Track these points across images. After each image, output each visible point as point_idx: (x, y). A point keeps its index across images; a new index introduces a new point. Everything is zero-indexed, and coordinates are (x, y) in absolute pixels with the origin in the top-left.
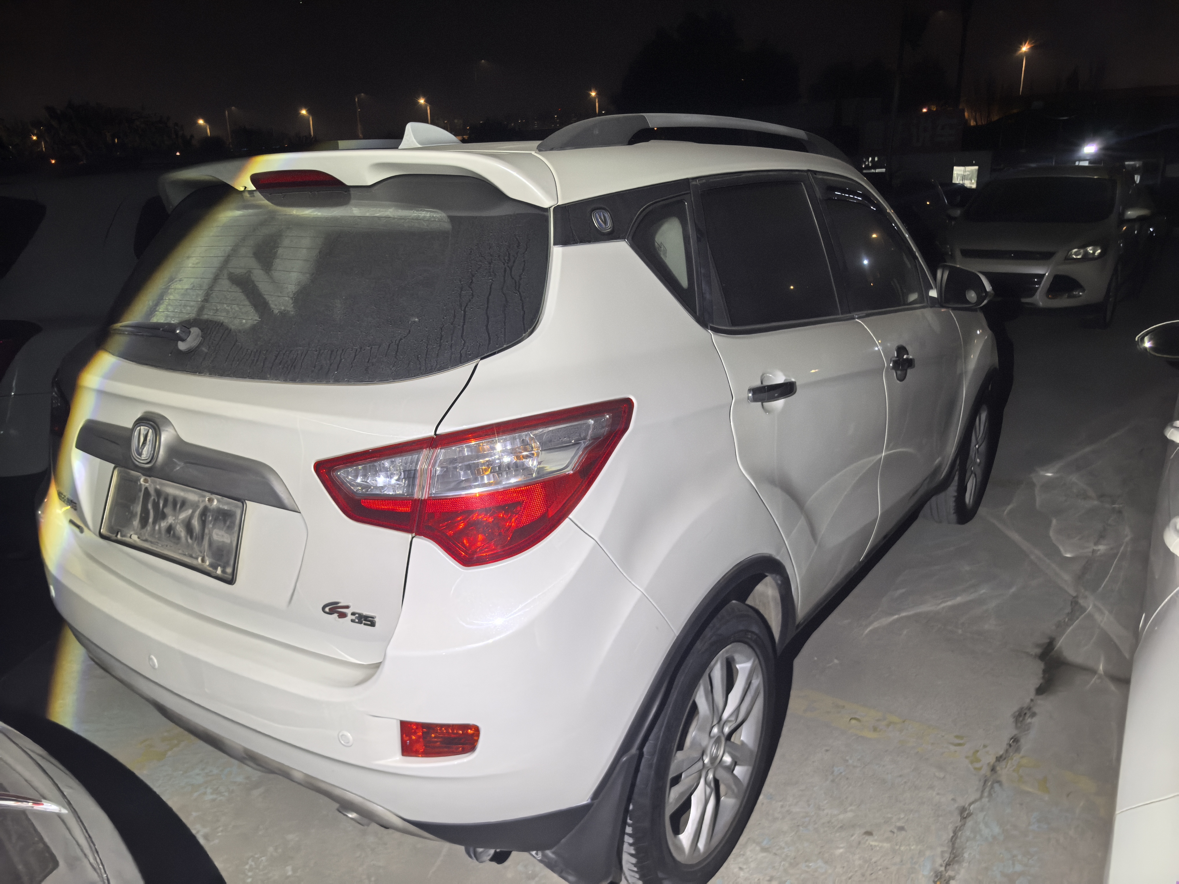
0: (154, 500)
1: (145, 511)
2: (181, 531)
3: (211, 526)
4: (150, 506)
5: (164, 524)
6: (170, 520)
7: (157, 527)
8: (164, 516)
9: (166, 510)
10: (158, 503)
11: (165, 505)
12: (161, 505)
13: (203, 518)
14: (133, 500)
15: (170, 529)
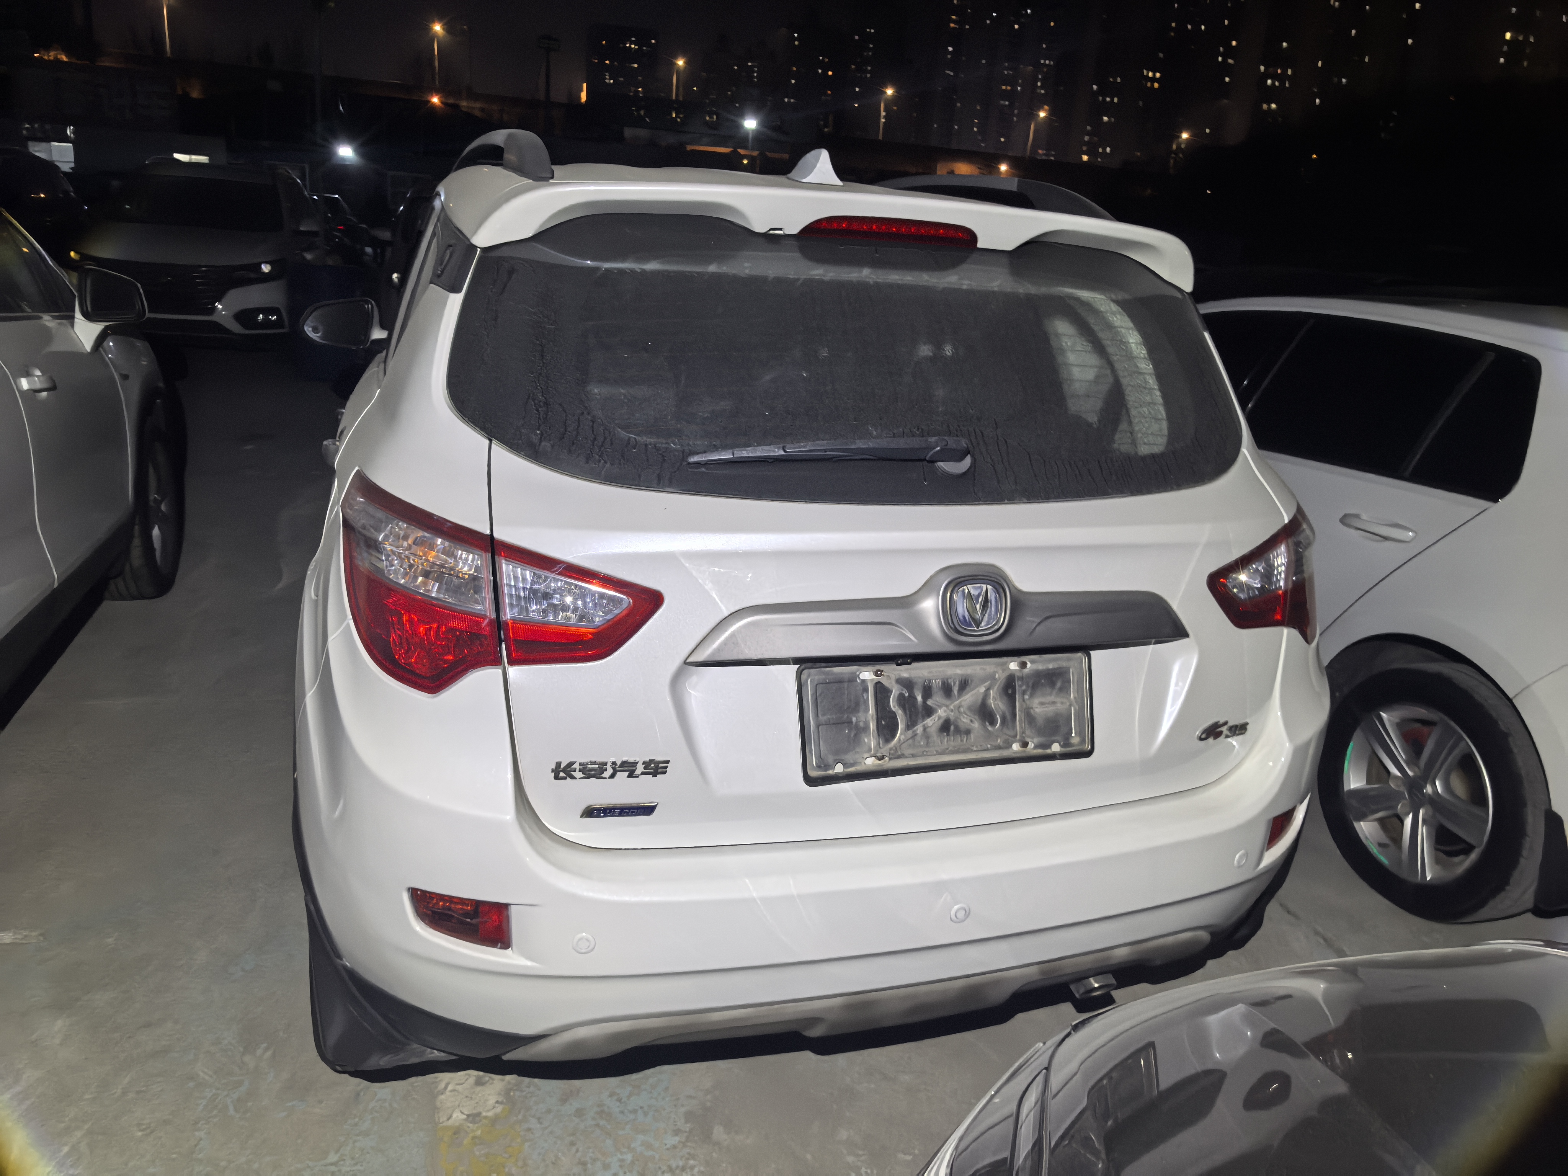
0: (901, 695)
5: (932, 721)
12: (919, 698)
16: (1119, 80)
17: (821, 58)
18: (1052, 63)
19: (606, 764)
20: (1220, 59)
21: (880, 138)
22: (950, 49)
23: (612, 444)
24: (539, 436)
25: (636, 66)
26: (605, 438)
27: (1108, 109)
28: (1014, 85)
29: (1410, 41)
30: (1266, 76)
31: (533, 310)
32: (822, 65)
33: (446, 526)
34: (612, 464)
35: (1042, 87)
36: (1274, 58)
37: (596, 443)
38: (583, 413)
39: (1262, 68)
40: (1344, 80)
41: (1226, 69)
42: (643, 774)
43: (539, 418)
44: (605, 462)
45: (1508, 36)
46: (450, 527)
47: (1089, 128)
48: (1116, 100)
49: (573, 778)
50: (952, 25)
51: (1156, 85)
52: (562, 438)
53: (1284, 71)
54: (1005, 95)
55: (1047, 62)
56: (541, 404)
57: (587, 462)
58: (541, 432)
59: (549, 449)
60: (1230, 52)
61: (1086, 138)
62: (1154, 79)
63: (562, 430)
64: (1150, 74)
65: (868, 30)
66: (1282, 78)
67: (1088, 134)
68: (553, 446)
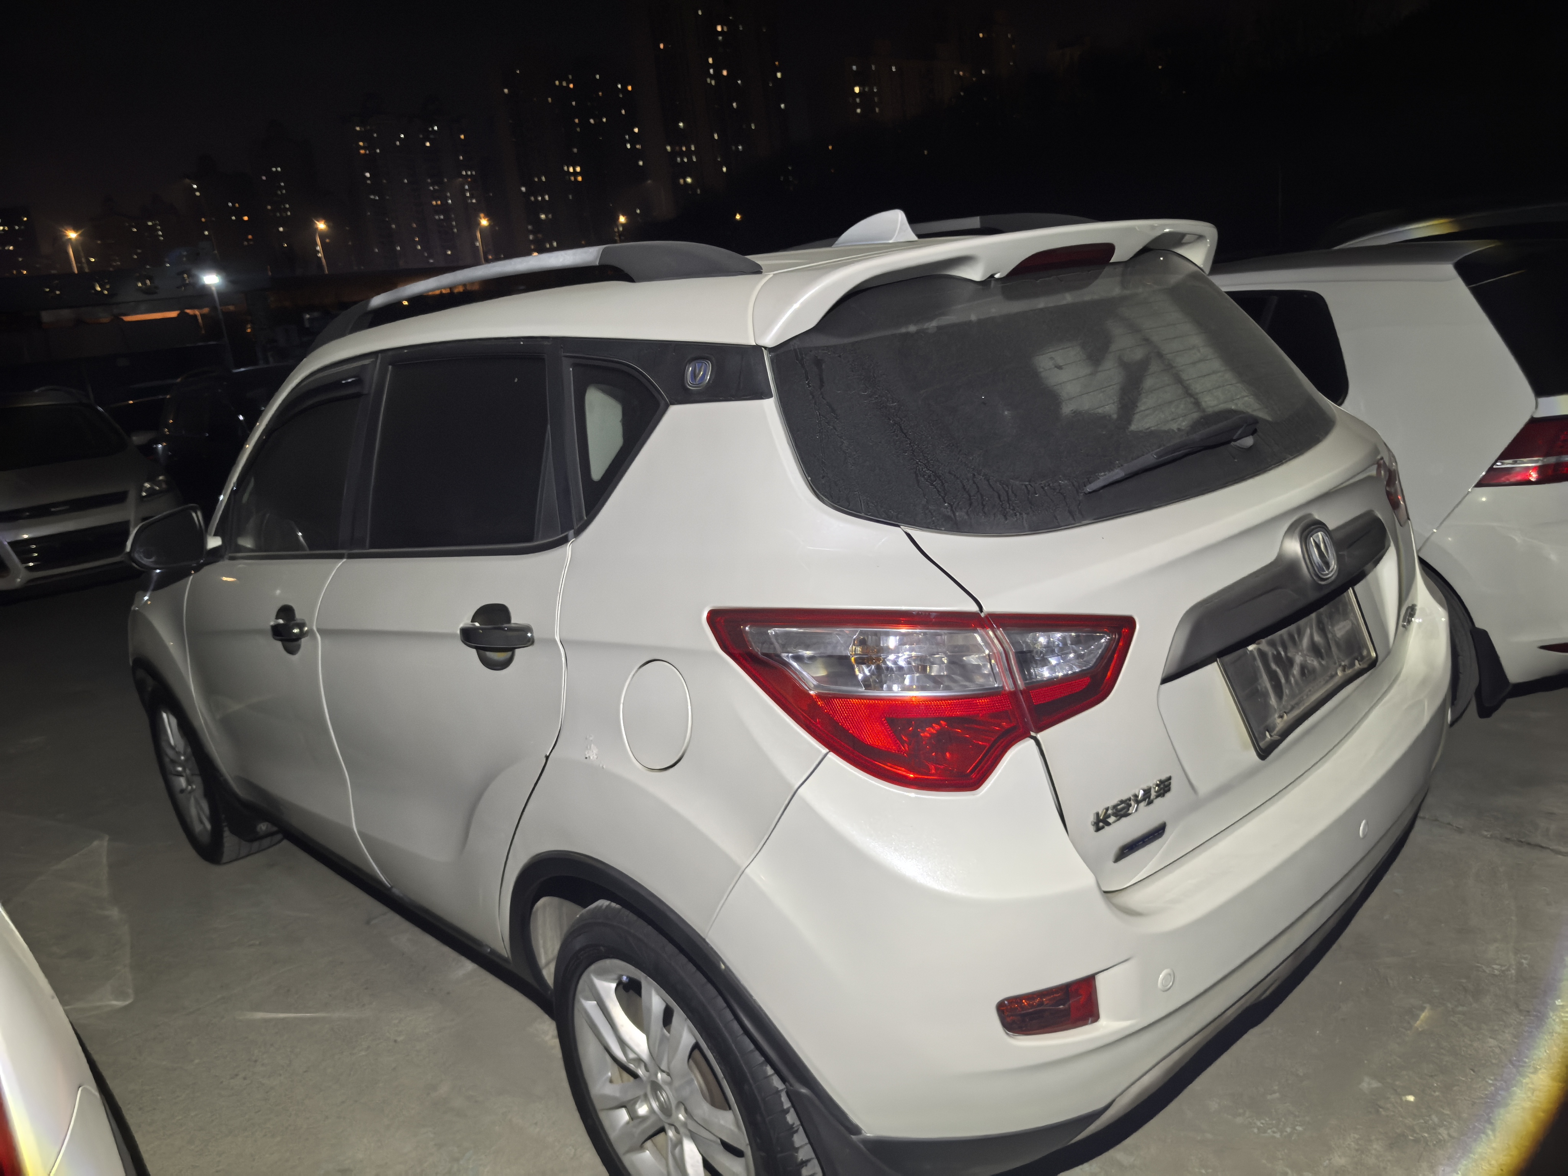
0: (1273, 654)
1: (1273, 676)
2: (1314, 662)
3: (1330, 627)
4: (1274, 666)
5: (1296, 671)
6: (1298, 659)
7: (1292, 680)
8: (1291, 662)
9: (1289, 655)
10: (1279, 653)
11: (1285, 649)
12: (1283, 653)
13: (1321, 626)
14: (1254, 678)
15: (1303, 668)
16: (543, 179)
17: (230, 204)
18: (474, 173)
19: (1130, 799)
20: (629, 146)
21: (327, 272)
22: (368, 175)
23: (1016, 495)
24: (949, 508)
25: (11, 248)
26: (1007, 492)
27: (542, 207)
28: (444, 199)
29: (783, 106)
30: (674, 154)
31: (866, 393)
32: (233, 211)
33: (932, 617)
34: (1028, 514)
35: (472, 197)
36: (677, 138)
37: (1002, 499)
38: (974, 475)
39: (669, 148)
40: (740, 147)
41: (635, 154)
42: (1157, 797)
43: (938, 491)
44: (1021, 514)
45: (857, 90)
46: (936, 617)
47: (530, 227)
48: (547, 197)
49: (1108, 824)
50: (362, 152)
51: (580, 179)
52: (971, 504)
53: (688, 148)
54: (437, 210)
55: (469, 173)
56: (932, 477)
57: (1006, 519)
58: (948, 503)
59: (966, 517)
60: (634, 139)
61: (531, 237)
62: (575, 174)
63: (966, 496)
64: (571, 170)
65: (274, 169)
66: (689, 154)
67: (531, 232)
68: (967, 513)
